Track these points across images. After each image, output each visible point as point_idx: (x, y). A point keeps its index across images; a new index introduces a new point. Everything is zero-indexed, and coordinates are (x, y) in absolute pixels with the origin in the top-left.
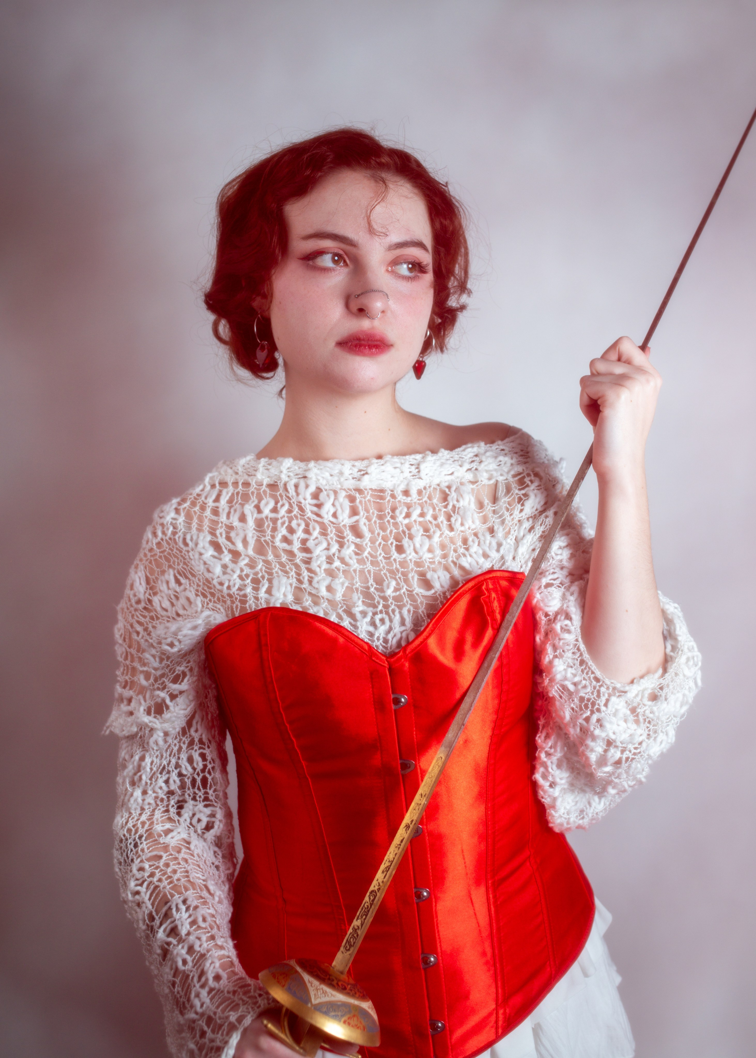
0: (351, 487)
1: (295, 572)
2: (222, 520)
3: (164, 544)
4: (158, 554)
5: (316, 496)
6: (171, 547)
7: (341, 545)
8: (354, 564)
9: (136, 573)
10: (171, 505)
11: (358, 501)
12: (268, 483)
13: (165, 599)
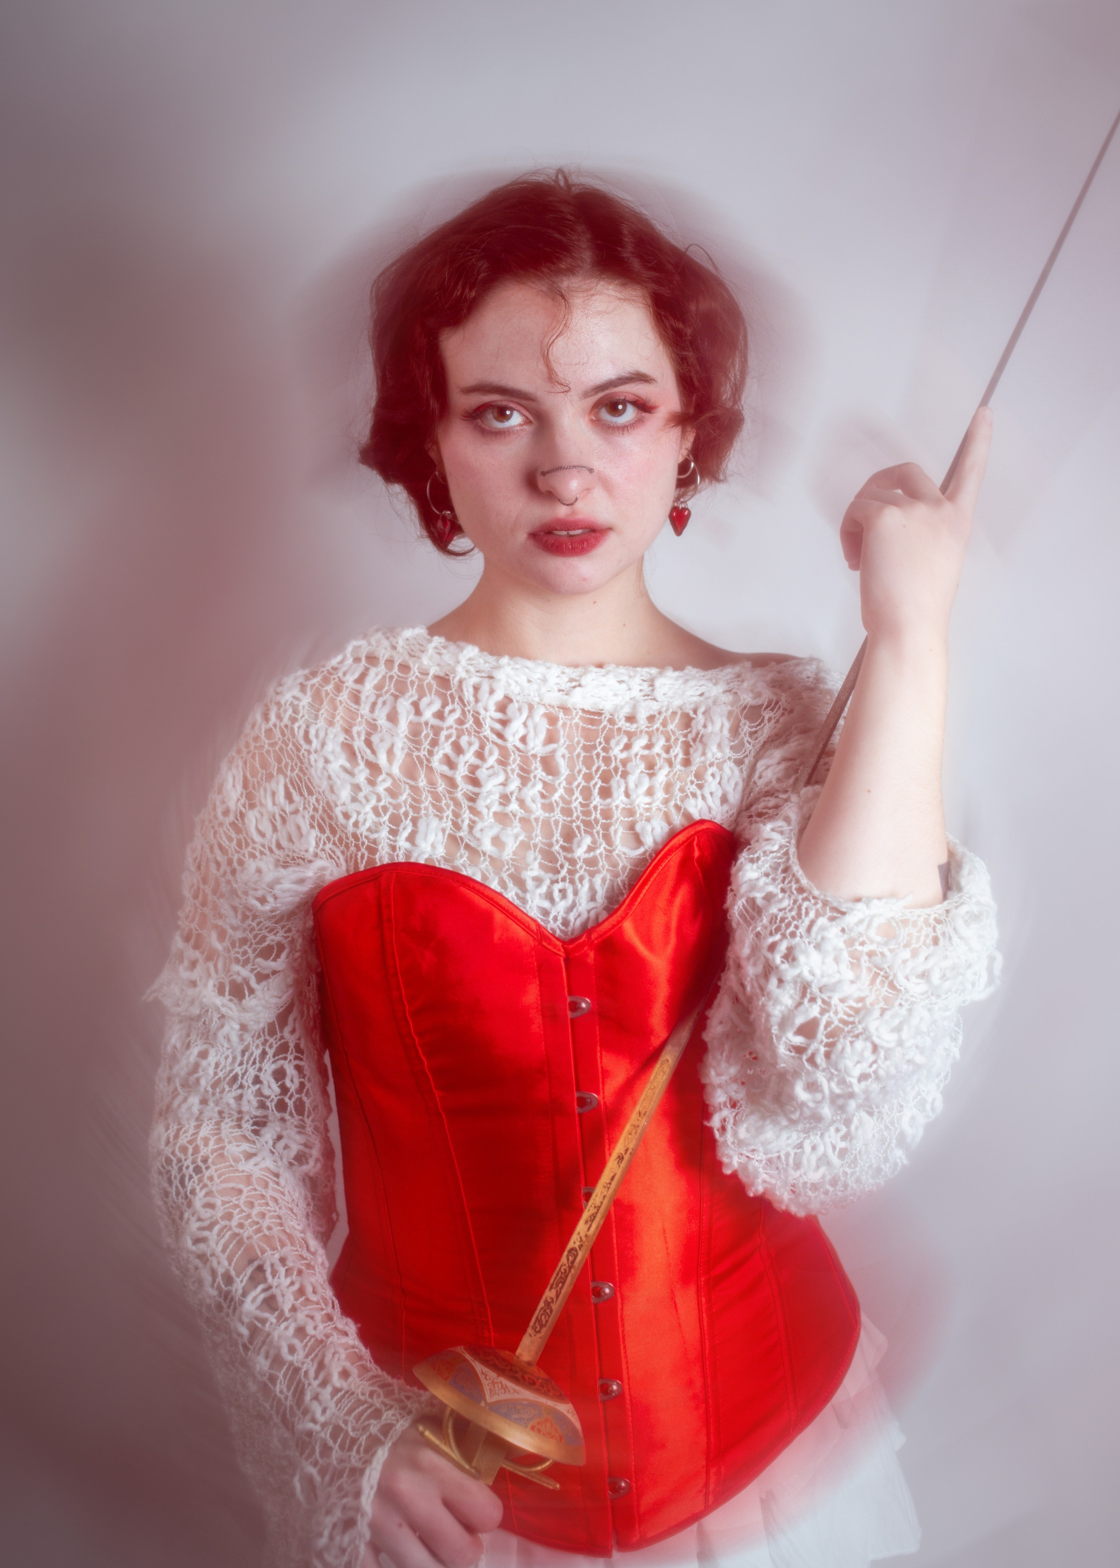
0: (553, 703)
1: (453, 811)
2: (363, 712)
3: (277, 733)
4: (266, 746)
5: (502, 707)
6: (286, 738)
7: (525, 781)
8: (537, 811)
9: (230, 769)
10: (296, 679)
11: (560, 723)
12: (437, 674)
13: (266, 817)
